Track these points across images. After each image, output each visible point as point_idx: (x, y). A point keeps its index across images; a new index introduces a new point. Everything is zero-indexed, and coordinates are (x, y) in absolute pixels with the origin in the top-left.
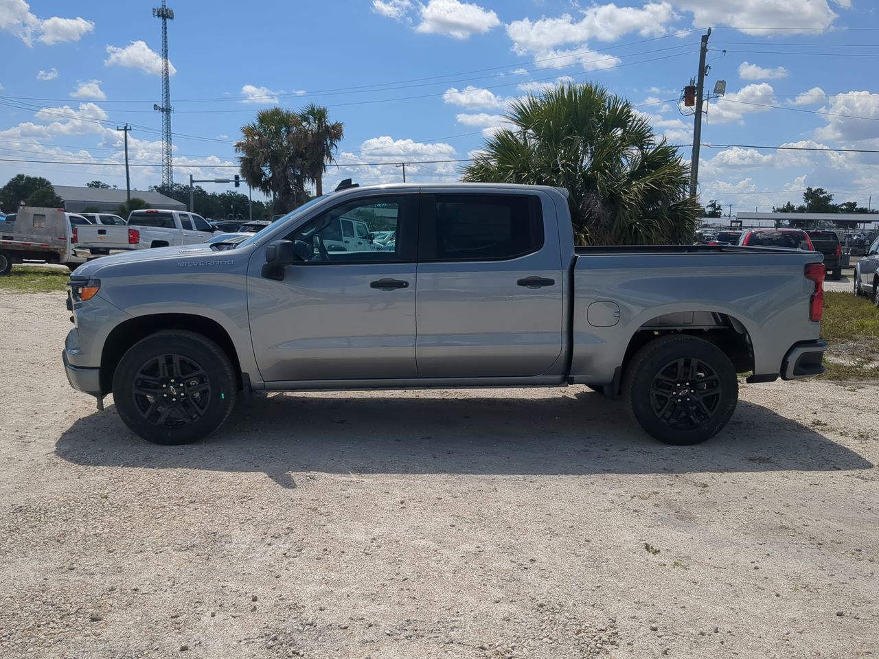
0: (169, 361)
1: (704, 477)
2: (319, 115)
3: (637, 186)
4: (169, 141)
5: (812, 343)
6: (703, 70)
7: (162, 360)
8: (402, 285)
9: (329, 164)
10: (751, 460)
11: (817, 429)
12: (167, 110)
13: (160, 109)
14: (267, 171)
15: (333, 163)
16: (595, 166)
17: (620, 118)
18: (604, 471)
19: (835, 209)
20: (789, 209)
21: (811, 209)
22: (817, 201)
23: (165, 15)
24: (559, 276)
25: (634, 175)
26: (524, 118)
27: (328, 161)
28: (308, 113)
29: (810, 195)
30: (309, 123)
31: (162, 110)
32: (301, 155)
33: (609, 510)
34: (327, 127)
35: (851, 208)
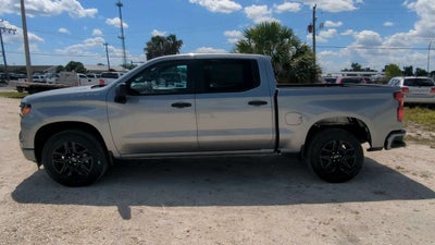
0: (70, 145)
1: (354, 205)
2: (173, 37)
3: (296, 60)
4: (124, 49)
5: (399, 132)
6: (314, 20)
7: (66, 145)
8: (188, 105)
10: (376, 193)
11: (400, 171)
12: (123, 38)
16: (279, 53)
17: (287, 34)
18: (301, 202)
19: (363, 70)
20: (346, 70)
21: (355, 70)
22: (356, 67)
23: (120, 5)
24: (270, 100)
25: (295, 56)
26: (249, 35)
28: (170, 37)
29: (353, 65)
30: (170, 40)
31: (121, 38)
33: (308, 235)
34: (176, 41)
35: (368, 70)
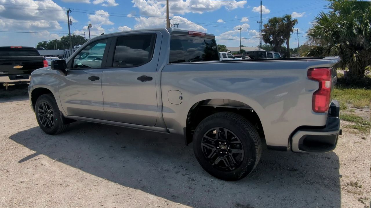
2: (289, 17)
8: (98, 78)
9: (292, 34)
13: (259, 22)
14: (271, 37)
15: (293, 33)
24: (155, 76)
27: (292, 33)
28: (285, 18)
30: (285, 21)
31: (260, 23)
32: (282, 32)
34: (291, 21)
